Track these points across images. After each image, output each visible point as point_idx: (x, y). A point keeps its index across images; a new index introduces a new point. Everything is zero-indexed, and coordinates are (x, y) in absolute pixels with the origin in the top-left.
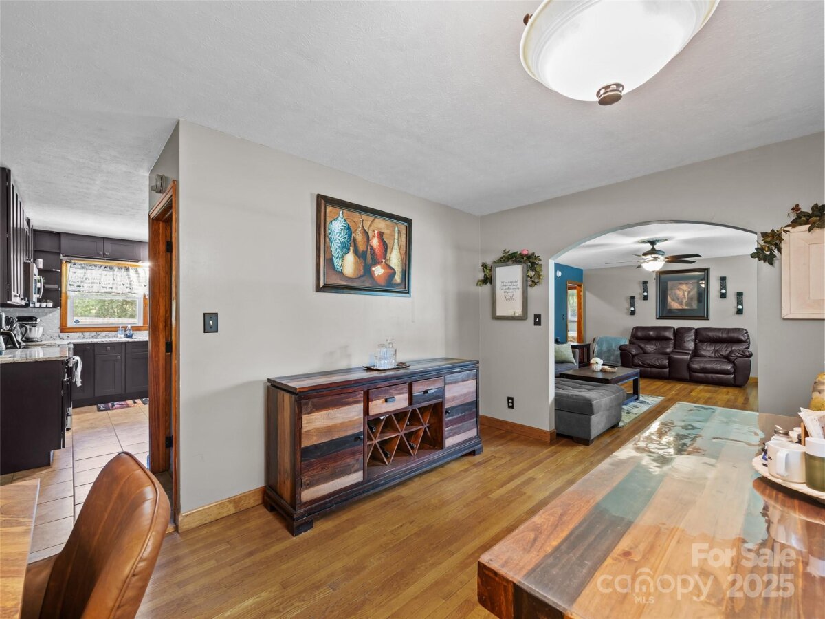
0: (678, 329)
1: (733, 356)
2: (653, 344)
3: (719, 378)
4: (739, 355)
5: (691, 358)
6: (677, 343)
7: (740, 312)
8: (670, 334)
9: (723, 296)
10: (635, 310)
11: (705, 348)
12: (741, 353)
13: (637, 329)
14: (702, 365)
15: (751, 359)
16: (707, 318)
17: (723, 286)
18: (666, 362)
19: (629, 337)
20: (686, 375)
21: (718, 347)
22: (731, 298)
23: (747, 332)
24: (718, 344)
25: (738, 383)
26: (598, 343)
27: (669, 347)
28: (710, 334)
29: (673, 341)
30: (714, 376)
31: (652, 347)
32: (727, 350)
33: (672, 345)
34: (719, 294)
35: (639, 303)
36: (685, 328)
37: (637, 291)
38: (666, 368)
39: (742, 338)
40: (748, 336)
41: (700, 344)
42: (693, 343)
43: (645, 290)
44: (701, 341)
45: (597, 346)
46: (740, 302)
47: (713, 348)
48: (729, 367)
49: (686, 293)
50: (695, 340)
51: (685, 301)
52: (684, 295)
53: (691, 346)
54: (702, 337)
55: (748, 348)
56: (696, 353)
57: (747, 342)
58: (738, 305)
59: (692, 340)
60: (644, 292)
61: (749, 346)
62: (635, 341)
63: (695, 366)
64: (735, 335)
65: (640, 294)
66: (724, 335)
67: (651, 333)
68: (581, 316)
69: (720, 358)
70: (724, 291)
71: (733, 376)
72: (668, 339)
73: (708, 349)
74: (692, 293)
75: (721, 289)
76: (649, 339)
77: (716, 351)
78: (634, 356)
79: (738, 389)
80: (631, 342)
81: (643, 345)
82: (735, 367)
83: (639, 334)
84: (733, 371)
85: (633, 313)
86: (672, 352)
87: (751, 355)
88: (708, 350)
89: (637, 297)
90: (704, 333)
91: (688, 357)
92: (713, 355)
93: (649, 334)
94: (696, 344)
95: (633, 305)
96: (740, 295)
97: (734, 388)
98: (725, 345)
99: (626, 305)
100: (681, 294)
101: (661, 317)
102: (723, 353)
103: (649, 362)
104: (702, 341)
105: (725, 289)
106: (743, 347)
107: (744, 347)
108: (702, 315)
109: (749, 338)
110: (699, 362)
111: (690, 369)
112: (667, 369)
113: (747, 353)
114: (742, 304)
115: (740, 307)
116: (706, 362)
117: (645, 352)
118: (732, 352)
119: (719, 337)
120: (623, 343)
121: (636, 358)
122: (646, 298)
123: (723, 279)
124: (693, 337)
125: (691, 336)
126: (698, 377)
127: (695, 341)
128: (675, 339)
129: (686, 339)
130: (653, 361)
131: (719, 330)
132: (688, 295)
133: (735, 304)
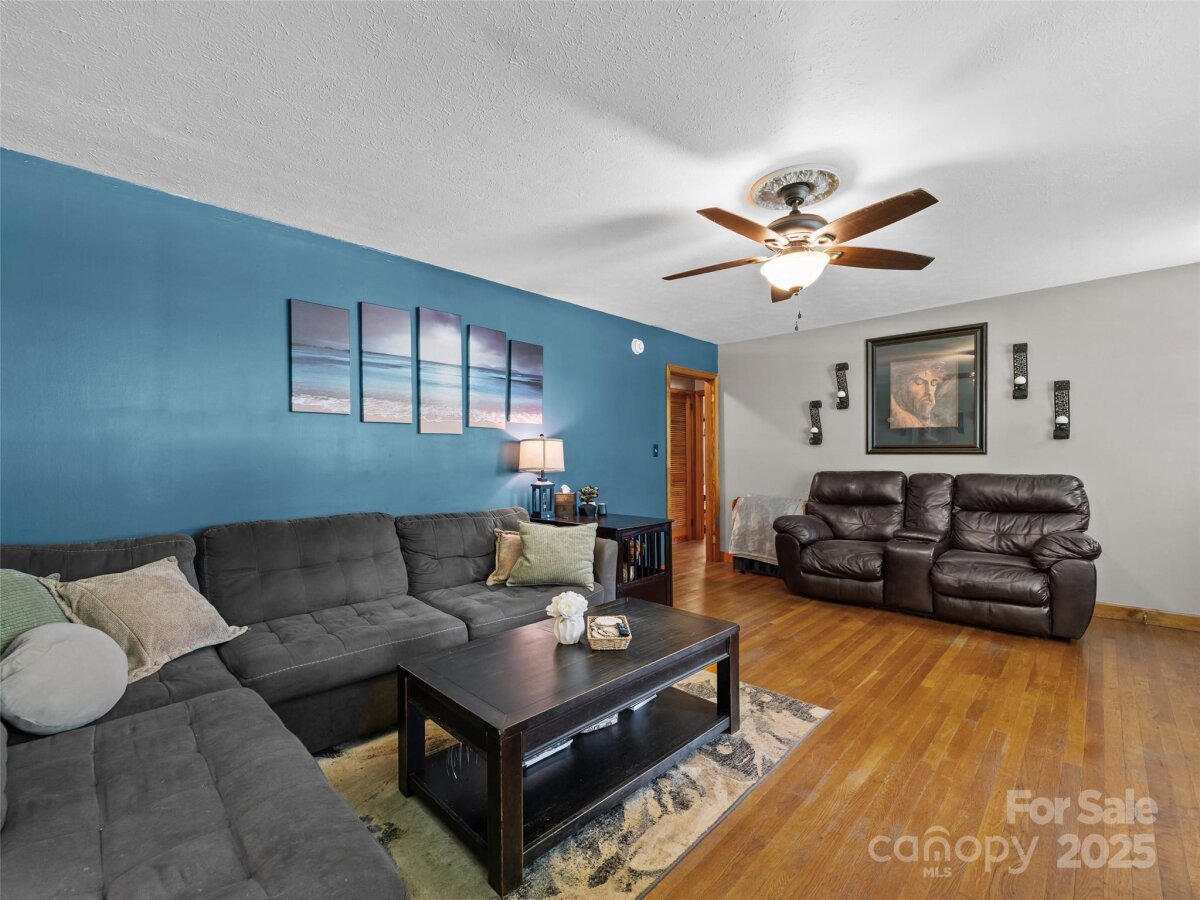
0: (914, 477)
1: (1047, 555)
2: (854, 514)
3: (1008, 615)
4: (1063, 552)
5: (937, 555)
6: (910, 512)
7: (1061, 432)
8: (893, 490)
9: (1020, 393)
10: (820, 433)
11: (974, 527)
12: (1070, 546)
13: (823, 476)
14: (964, 576)
15: (1096, 562)
16: (982, 450)
17: (1020, 368)
18: (876, 564)
19: (805, 495)
20: (924, 599)
21: (1009, 523)
22: (1041, 399)
23: (1080, 486)
24: (1008, 517)
25: (1060, 631)
26: (740, 511)
27: (889, 524)
28: (989, 490)
29: (901, 508)
30: (997, 607)
31: (855, 521)
32: (1028, 534)
33: (897, 519)
34: (1011, 389)
35: (829, 415)
36: (927, 476)
37: (824, 389)
38: (876, 579)
39: (1069, 500)
40: (1084, 496)
41: (962, 516)
42: (946, 513)
43: (842, 385)
44: (964, 508)
45: (738, 518)
46: (1061, 405)
47: (994, 527)
48: (1036, 585)
49: (932, 390)
50: (952, 504)
51: (929, 409)
52: (927, 394)
53: (940, 519)
54: (967, 497)
55: (1083, 528)
56: (952, 541)
57: (1081, 511)
58: (1057, 414)
59: (944, 506)
60: (839, 389)
61: (1086, 524)
62: (817, 507)
63: (947, 577)
64: (1050, 493)
65: (833, 395)
66: (1023, 494)
67: (853, 487)
68: (713, 448)
69: (1012, 554)
70: (1021, 380)
71: (1047, 610)
72: (888, 502)
73: (983, 527)
74: (945, 389)
75: (1016, 376)
76: (846, 502)
77: (1001, 535)
78: (804, 546)
79: (1062, 647)
80: (808, 510)
81: (832, 517)
82: (1051, 584)
83: (827, 489)
84: (1046, 596)
85: (816, 440)
86: (896, 536)
87: (1096, 553)
88: (980, 532)
89: (826, 402)
90: (974, 488)
91: (929, 553)
92: (994, 545)
93: (847, 490)
94: (953, 516)
95: (816, 422)
96: (1061, 387)
97: (1051, 644)
98: (1024, 519)
99: (804, 422)
100: (922, 393)
101: (876, 449)
102: (1020, 541)
103: (836, 563)
104: (968, 508)
105: (1025, 374)
106: (1070, 524)
107: (1073, 526)
108: (969, 442)
109: (1085, 501)
110: (958, 568)
111: (935, 587)
112: (879, 585)
113: (1086, 548)
114: (1066, 413)
115: (1063, 419)
116: (974, 568)
117: (838, 535)
118: (1043, 540)
119: (1011, 499)
120: (790, 512)
121: (808, 551)
122: (843, 404)
123: (1020, 349)
124: (948, 498)
125: (943, 495)
126: (955, 608)
127: (953, 508)
128: (905, 503)
129: (931, 503)
130: (845, 563)
131: (1010, 479)
132: (936, 393)
133: (1049, 411)
